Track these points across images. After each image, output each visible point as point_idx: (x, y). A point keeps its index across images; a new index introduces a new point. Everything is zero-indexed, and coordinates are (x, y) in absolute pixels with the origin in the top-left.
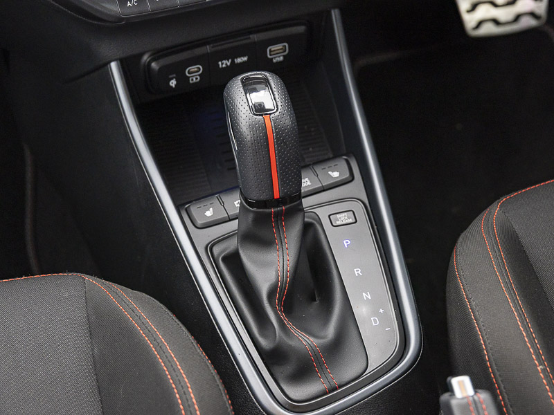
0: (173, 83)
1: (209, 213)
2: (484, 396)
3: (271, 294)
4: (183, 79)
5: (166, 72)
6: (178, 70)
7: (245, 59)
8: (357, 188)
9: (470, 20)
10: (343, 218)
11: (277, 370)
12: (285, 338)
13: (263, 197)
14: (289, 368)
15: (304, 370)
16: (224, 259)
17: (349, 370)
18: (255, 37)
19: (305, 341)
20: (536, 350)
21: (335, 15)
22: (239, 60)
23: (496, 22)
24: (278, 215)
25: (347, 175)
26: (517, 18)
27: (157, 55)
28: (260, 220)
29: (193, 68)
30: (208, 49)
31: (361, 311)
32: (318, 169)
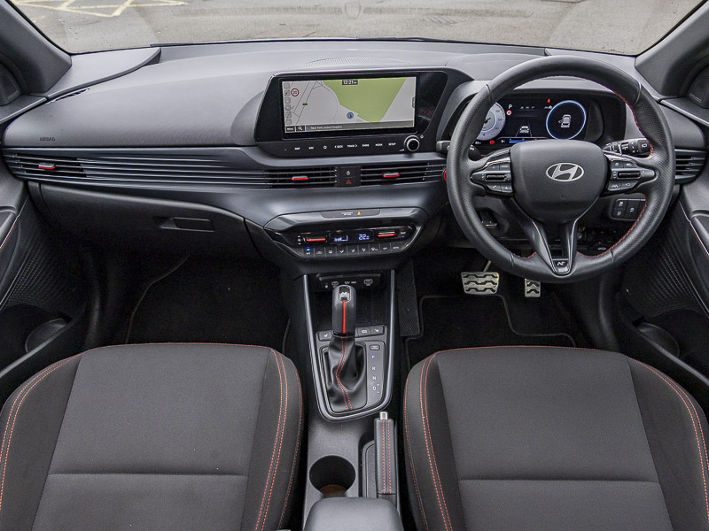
0: (326, 287)
1: (326, 336)
2: (391, 421)
3: (335, 369)
4: (331, 286)
5: (324, 282)
6: (329, 282)
8: (384, 337)
9: (466, 287)
10: (375, 348)
11: (331, 398)
12: (335, 387)
13: (339, 332)
14: (334, 399)
15: (340, 400)
17: (359, 405)
18: (360, 275)
19: (343, 389)
20: (424, 410)
21: (393, 272)
22: (353, 283)
23: (476, 289)
24: (344, 340)
25: (381, 332)
26: (486, 289)
27: (322, 275)
28: (337, 340)
30: (341, 276)
31: (369, 383)
32: (372, 328)
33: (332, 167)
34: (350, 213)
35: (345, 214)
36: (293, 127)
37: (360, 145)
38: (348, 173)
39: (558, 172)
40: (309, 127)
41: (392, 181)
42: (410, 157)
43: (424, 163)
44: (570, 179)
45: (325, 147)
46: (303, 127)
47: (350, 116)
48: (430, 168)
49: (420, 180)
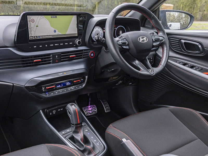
0: (51, 114)
1: (63, 133)
4: (52, 113)
5: (50, 112)
6: (52, 111)
7: (62, 109)
13: (77, 123)
16: (69, 138)
17: (97, 152)
19: (89, 147)
22: (61, 109)
24: (79, 126)
28: (76, 128)
29: (54, 111)
30: (56, 107)
33: (49, 54)
34: (62, 74)
35: (60, 74)
36: (33, 37)
37: (59, 44)
38: (57, 57)
39: (141, 40)
40: (39, 36)
41: (73, 59)
42: (77, 48)
43: (82, 50)
44: (145, 42)
45: (46, 46)
46: (37, 37)
47: (55, 31)
48: (84, 53)
49: (81, 58)
